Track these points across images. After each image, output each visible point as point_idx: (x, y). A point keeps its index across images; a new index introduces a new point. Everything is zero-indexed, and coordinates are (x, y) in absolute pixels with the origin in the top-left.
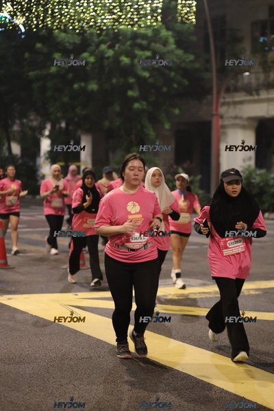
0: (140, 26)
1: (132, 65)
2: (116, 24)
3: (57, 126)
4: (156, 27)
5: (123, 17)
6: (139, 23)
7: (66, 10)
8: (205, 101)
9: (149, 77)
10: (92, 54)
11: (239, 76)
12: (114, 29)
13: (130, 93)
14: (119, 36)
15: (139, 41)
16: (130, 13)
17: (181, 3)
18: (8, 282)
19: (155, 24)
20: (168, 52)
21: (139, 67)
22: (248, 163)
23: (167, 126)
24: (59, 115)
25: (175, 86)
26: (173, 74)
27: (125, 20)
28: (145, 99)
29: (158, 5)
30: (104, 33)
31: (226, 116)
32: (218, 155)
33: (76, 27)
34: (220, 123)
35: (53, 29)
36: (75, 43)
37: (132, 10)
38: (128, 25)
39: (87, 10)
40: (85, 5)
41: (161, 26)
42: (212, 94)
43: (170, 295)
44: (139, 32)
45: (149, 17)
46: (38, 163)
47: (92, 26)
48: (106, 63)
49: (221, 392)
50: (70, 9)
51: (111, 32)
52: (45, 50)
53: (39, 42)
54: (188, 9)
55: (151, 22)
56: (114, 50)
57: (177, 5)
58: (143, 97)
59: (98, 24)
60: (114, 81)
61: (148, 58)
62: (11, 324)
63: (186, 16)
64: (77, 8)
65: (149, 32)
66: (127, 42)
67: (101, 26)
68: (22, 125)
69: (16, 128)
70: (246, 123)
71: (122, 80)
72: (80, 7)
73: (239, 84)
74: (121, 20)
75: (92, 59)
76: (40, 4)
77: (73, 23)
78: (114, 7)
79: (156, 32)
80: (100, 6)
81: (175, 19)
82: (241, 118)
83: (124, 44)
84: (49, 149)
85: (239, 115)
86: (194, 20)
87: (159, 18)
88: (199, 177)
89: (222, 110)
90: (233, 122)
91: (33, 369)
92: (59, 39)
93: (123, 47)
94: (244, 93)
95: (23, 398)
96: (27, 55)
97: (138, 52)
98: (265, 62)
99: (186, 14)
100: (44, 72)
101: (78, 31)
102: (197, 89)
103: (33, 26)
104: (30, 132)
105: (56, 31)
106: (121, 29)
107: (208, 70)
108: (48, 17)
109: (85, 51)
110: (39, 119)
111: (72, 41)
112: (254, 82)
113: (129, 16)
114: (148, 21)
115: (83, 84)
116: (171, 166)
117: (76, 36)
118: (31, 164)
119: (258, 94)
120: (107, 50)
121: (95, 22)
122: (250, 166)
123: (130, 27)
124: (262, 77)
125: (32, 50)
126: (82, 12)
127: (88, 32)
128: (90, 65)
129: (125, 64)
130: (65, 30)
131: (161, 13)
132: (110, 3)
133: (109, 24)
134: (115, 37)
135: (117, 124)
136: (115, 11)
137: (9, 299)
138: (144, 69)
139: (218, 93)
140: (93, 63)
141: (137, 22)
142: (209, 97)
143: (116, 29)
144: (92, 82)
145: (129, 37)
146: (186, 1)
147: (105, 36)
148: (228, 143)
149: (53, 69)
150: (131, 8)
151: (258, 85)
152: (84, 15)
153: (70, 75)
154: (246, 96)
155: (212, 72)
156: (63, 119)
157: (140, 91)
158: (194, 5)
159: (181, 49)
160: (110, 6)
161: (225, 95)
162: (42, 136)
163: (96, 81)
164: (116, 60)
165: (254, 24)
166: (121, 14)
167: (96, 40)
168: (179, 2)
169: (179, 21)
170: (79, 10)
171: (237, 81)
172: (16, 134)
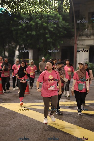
0: (50, 13)
1: (47, 26)
3: (21, 46)
4: (56, 13)
6: (50, 12)
7: (25, 7)
8: (72, 39)
9: (53, 30)
10: (34, 22)
11: (84, 31)
12: (41, 14)
13: (46, 36)
15: (50, 18)
17: (65, 5)
18: (3, 99)
19: (55, 12)
20: (60, 22)
21: (50, 27)
22: (86, 61)
23: (59, 47)
24: (22, 43)
25: (62, 33)
26: (61, 29)
27: (45, 11)
28: (52, 38)
29: (57, 6)
30: (38, 15)
31: (79, 44)
32: (76, 58)
33: (29, 13)
34: (77, 47)
35: (20, 13)
36: (28, 18)
37: (48, 7)
38: (46, 12)
39: (32, 7)
40: (32, 5)
41: (57, 13)
42: (74, 37)
44: (50, 15)
46: (14, 59)
47: (34, 12)
48: (38, 25)
49: (75, 138)
51: (40, 14)
53: (16, 17)
54: (67, 8)
55: (54, 12)
56: (41, 21)
57: (63, 6)
58: (51, 37)
59: (36, 12)
60: (41, 31)
61: (52, 24)
62: (4, 113)
63: (66, 10)
64: (29, 6)
65: (53, 15)
66: (45, 18)
67: (37, 12)
68: (9, 46)
69: (7, 47)
70: (86, 47)
71: (44, 31)
72: (30, 6)
73: (84, 33)
75: (33, 24)
76: (16, 4)
77: (28, 11)
78: (42, 6)
79: (56, 15)
80: (37, 6)
81: (62, 11)
83: (44, 19)
84: (18, 54)
86: (69, 11)
87: (57, 10)
89: (78, 42)
90: (81, 46)
91: (10, 128)
92: (22, 17)
93: (44, 20)
95: (7, 138)
96: (11, 22)
98: (93, 26)
99: (66, 9)
100: (17, 28)
101: (29, 14)
102: (69, 35)
103: (14, 12)
104: (12, 48)
105: (22, 14)
106: (43, 14)
107: (73, 28)
108: (19, 9)
109: (31, 21)
110: (15, 44)
111: (27, 18)
112: (89, 33)
113: (47, 9)
114: (53, 11)
115: (30, 32)
117: (28, 16)
118: (12, 59)
119: (90, 37)
120: (39, 21)
121: (35, 11)
122: (87, 62)
123: (47, 13)
124: (92, 31)
125: (13, 20)
126: (31, 7)
127: (33, 14)
129: (45, 26)
130: (25, 14)
131: (57, 9)
132: (40, 5)
133: (40, 12)
134: (42, 16)
135: (42, 46)
136: (42, 8)
137: (3, 105)
138: (51, 28)
139: (77, 36)
140: (34, 25)
141: (49, 11)
142: (73, 38)
143: (42, 13)
144: (33, 31)
145: (46, 16)
146: (66, 5)
147: (38, 16)
148: (79, 53)
149: (20, 27)
150: (47, 7)
151: (90, 34)
152: (31, 9)
153: (26, 29)
154: (86, 38)
155: (74, 29)
156: (23, 44)
157: (50, 35)
158: (69, 6)
159: (64, 21)
160: (40, 6)
161: (79, 37)
162: (16, 50)
163: (35, 31)
164: (42, 24)
165: (89, 13)
166: (44, 8)
167: (35, 17)
168: (64, 5)
169: (64, 11)
170: (30, 7)
171: (83, 32)
172: (7, 49)
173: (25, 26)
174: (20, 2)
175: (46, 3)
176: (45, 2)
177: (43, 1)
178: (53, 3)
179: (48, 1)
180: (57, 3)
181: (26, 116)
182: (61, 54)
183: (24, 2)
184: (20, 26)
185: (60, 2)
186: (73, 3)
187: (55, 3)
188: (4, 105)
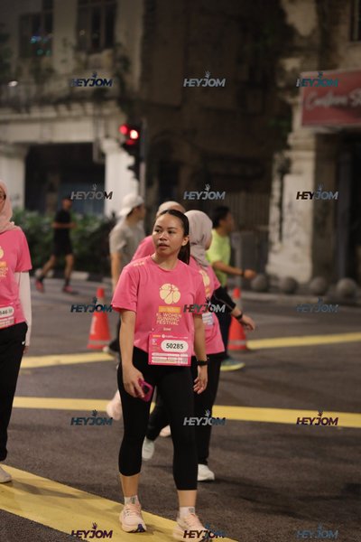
11: (3, 87)
22: (15, 203)
73: (3, 98)
82: (5, 143)
85: (4, 138)
94: (9, 110)
98: (38, 69)
122: (17, 208)
151: (29, 100)
154: (11, 114)
165: (23, 18)
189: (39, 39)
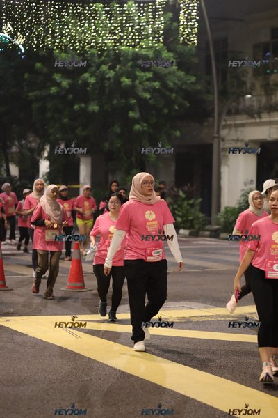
0: (141, 47)
1: (133, 87)
2: (118, 44)
4: (157, 48)
5: (124, 38)
7: (67, 30)
8: (206, 124)
9: (150, 99)
10: (93, 75)
11: (241, 99)
12: (115, 50)
13: (131, 114)
14: (120, 57)
15: (140, 62)
16: (132, 34)
17: (183, 25)
18: (6, 304)
19: (156, 45)
20: (170, 73)
21: (140, 87)
22: (249, 186)
24: (58, 136)
25: (177, 108)
26: (174, 95)
27: (126, 41)
28: (146, 121)
29: (160, 26)
31: (227, 138)
32: (220, 178)
33: (77, 47)
34: (221, 146)
35: (53, 49)
37: (134, 30)
38: (129, 46)
39: (88, 30)
40: (86, 25)
41: (163, 47)
42: (214, 117)
43: (171, 318)
44: (140, 53)
45: (151, 38)
47: (92, 47)
48: (107, 83)
49: (225, 416)
50: (70, 29)
51: (112, 52)
52: (45, 70)
53: (39, 62)
54: (190, 31)
56: (115, 71)
57: (179, 26)
58: (144, 119)
59: (99, 45)
60: (115, 102)
61: (149, 79)
62: (10, 346)
63: (188, 38)
64: (78, 28)
65: (151, 54)
66: (128, 63)
67: (101, 46)
68: (21, 146)
69: (14, 149)
71: (123, 101)
72: (81, 27)
73: (241, 107)
74: (122, 41)
75: (93, 80)
76: (41, 24)
77: (74, 43)
78: (116, 28)
79: (157, 53)
80: (101, 27)
81: (177, 40)
82: (242, 141)
84: (48, 170)
85: (241, 138)
86: (196, 42)
87: (161, 39)
88: (200, 200)
89: (224, 133)
90: (234, 144)
91: (32, 391)
93: (123, 68)
94: (246, 116)
96: (26, 76)
97: (139, 73)
98: (268, 84)
99: (188, 35)
100: (44, 93)
101: (78, 51)
102: (198, 111)
103: (34, 46)
104: (29, 154)
105: (57, 51)
106: (120, 51)
107: (209, 92)
108: (48, 37)
109: (86, 72)
110: (38, 141)
112: (256, 105)
113: (130, 37)
114: (150, 42)
115: (83, 105)
116: (172, 189)
117: (76, 56)
119: (260, 117)
120: (108, 71)
121: (97, 43)
122: (251, 189)
123: (131, 48)
124: (264, 99)
125: (32, 70)
126: (83, 32)
127: (89, 52)
128: (91, 86)
129: (126, 85)
131: (162, 34)
132: (111, 24)
133: (110, 44)
134: (116, 58)
135: (119, 145)
136: (117, 32)
137: (7, 321)
138: (145, 90)
139: (220, 115)
140: (93, 84)
141: (139, 43)
142: (211, 119)
143: (117, 49)
144: (92, 102)
145: (130, 58)
146: (188, 22)
147: (105, 57)
148: (228, 166)
149: (54, 90)
150: (132, 29)
151: (260, 108)
152: (85, 35)
153: (71, 96)
154: (248, 119)
155: (214, 94)
156: (62, 140)
157: (141, 112)
158: (196, 26)
159: (182, 71)
160: (111, 26)
161: (227, 118)
162: (42, 158)
163: (96, 102)
164: (117, 81)
165: (256, 46)
166: (122, 35)
167: (97, 60)
168: (181, 23)
169: (181, 42)
170: (80, 30)
171: (238, 104)
172: (14, 155)
173: (67, 87)
174: (52, 18)
175: (129, 18)
176: (124, 15)
177: (120, 14)
178: (148, 19)
179: (133, 13)
180: (162, 18)
181: (77, 353)
182: (173, 168)
183: (63, 17)
184: (53, 86)
185: (170, 15)
186: (209, 18)
187: (154, 18)
188: (9, 320)
189: (267, 61)
